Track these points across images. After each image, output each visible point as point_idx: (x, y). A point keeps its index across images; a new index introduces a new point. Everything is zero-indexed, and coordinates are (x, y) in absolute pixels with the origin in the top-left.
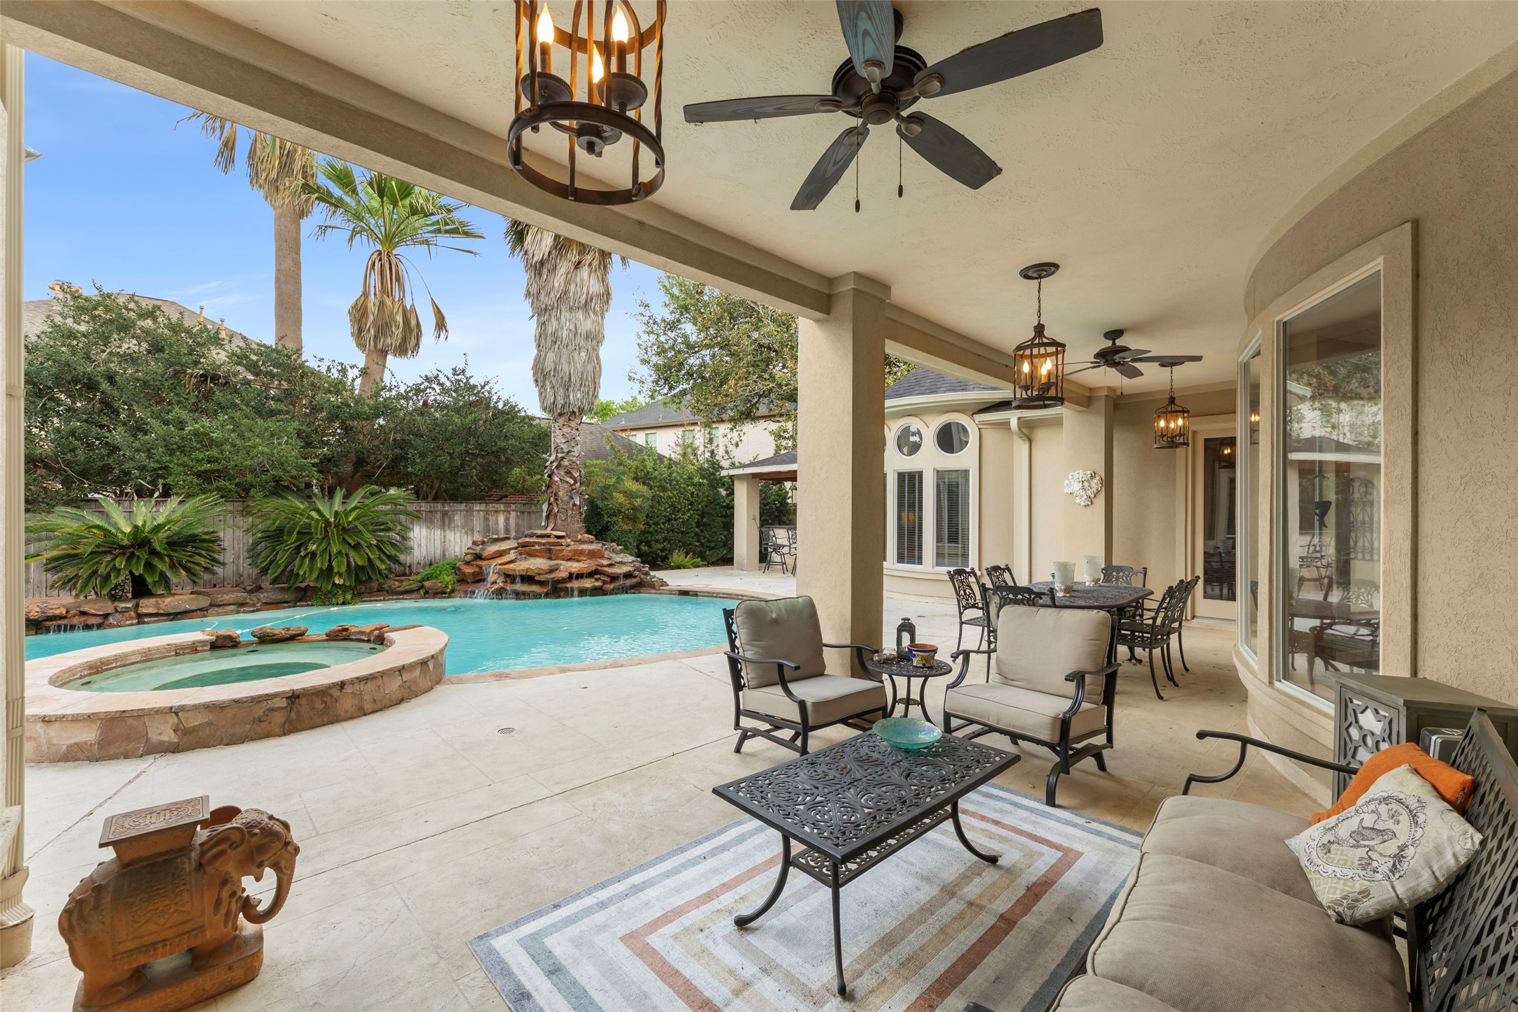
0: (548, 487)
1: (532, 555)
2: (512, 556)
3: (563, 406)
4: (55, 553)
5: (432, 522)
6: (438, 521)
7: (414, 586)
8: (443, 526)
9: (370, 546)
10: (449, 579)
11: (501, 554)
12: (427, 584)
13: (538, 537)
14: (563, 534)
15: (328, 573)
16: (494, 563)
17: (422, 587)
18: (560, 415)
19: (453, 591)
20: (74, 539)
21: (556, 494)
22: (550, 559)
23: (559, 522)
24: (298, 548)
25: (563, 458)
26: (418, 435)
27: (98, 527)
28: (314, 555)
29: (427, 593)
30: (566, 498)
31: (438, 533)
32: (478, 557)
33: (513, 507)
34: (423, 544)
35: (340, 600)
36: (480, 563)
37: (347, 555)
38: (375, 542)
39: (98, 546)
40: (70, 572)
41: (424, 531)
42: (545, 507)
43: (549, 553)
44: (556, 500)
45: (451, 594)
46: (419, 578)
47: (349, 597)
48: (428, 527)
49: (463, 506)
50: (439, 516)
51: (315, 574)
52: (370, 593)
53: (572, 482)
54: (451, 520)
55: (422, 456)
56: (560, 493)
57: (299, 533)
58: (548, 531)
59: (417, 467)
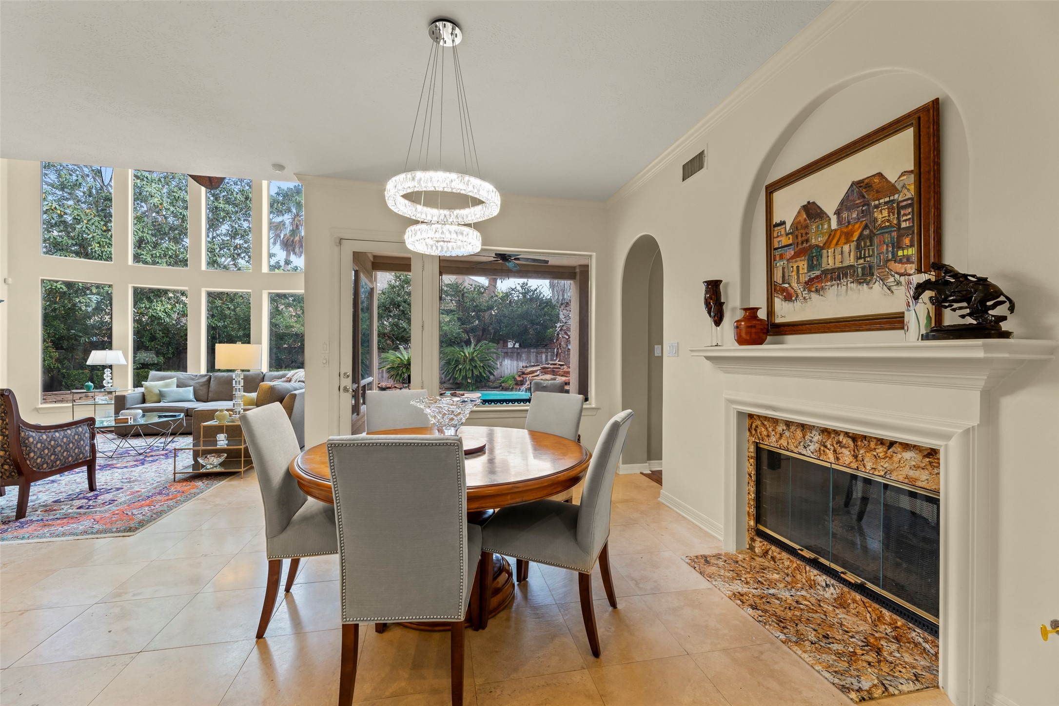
0: (557, 340)
1: (546, 373)
2: (538, 373)
3: (562, 300)
4: (389, 366)
5: (513, 358)
6: (515, 357)
7: (498, 385)
8: (517, 360)
9: (480, 367)
10: (511, 382)
11: (533, 372)
12: (503, 384)
13: (551, 364)
14: (563, 363)
15: (465, 378)
16: (528, 376)
17: (501, 386)
18: (562, 304)
19: (512, 388)
20: (393, 362)
21: (560, 344)
22: (554, 375)
23: (562, 357)
24: (456, 367)
25: (563, 326)
26: (505, 317)
27: (399, 357)
28: (461, 369)
29: (502, 388)
30: (565, 346)
31: (515, 363)
32: (523, 373)
33: (549, 350)
34: (509, 368)
35: (471, 389)
36: (524, 376)
37: (472, 370)
38: (482, 365)
39: (399, 364)
40: (392, 373)
41: (509, 362)
42: (555, 350)
43: (553, 372)
44: (560, 346)
45: (512, 390)
46: (500, 381)
47: (474, 387)
48: (511, 360)
49: (526, 350)
50: (515, 354)
51: (461, 378)
52: (482, 387)
53: (567, 337)
54: (521, 356)
55: (506, 327)
56: (562, 343)
57: (456, 361)
58: (557, 362)
59: (504, 332)
